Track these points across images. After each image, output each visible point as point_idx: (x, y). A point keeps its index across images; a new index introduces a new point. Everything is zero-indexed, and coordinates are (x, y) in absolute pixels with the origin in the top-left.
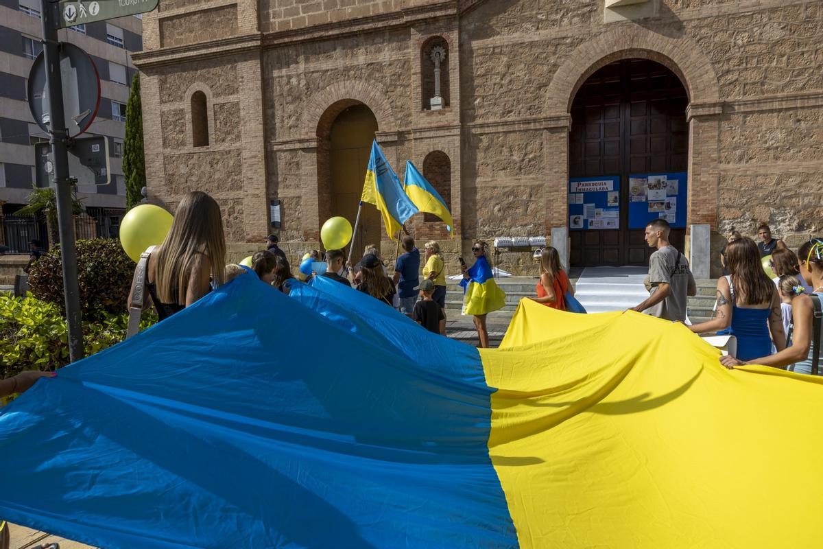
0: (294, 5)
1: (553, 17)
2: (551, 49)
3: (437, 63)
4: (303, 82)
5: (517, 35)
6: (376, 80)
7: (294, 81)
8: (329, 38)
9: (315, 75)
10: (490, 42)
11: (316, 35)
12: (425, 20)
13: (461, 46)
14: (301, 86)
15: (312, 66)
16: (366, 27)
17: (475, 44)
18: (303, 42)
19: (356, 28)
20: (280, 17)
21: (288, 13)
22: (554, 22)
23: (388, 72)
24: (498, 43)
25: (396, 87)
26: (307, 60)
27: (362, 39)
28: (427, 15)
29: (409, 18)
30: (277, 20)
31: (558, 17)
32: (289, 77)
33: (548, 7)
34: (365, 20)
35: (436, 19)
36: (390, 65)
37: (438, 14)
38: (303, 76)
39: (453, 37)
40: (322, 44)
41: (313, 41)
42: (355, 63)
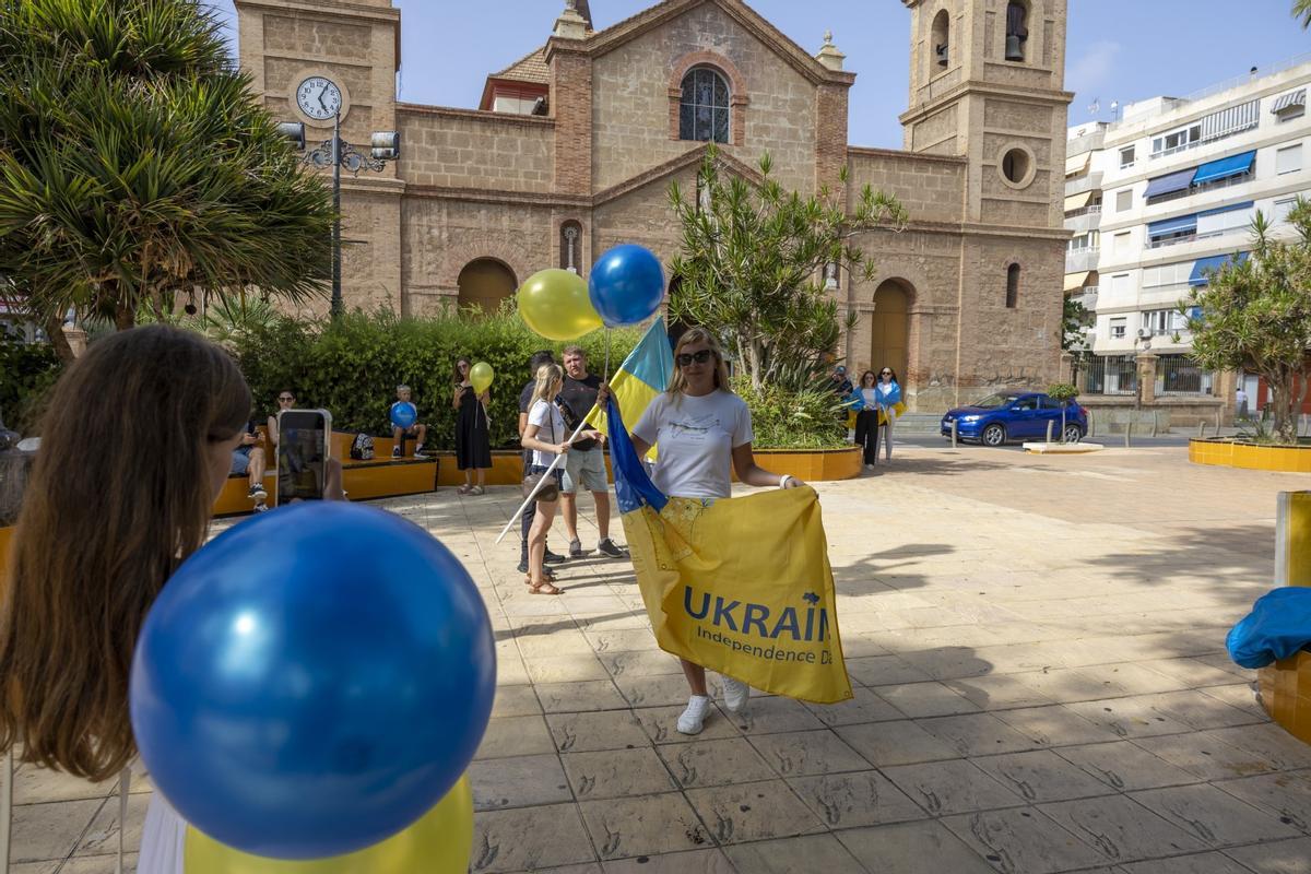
0: (436, 162)
1: (660, 224)
2: (658, 246)
3: (571, 240)
4: (445, 235)
5: (634, 231)
6: (519, 245)
7: (435, 232)
8: (475, 201)
9: (458, 230)
10: (613, 231)
11: (463, 196)
12: (566, 206)
13: (592, 231)
14: (443, 237)
15: (456, 221)
16: (513, 199)
17: (603, 231)
18: (447, 199)
19: (504, 199)
20: (420, 169)
21: (428, 168)
22: (660, 228)
23: (529, 239)
24: (620, 234)
25: (536, 253)
26: (449, 215)
27: (505, 208)
28: (570, 203)
29: (553, 202)
30: (416, 172)
31: (663, 224)
32: (430, 228)
33: (656, 215)
34: (513, 194)
35: (575, 207)
36: (532, 234)
37: (578, 204)
38: (445, 229)
39: (587, 223)
40: (466, 205)
41: (458, 200)
42: (500, 228)
